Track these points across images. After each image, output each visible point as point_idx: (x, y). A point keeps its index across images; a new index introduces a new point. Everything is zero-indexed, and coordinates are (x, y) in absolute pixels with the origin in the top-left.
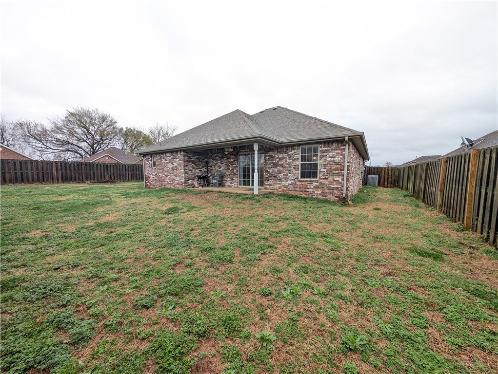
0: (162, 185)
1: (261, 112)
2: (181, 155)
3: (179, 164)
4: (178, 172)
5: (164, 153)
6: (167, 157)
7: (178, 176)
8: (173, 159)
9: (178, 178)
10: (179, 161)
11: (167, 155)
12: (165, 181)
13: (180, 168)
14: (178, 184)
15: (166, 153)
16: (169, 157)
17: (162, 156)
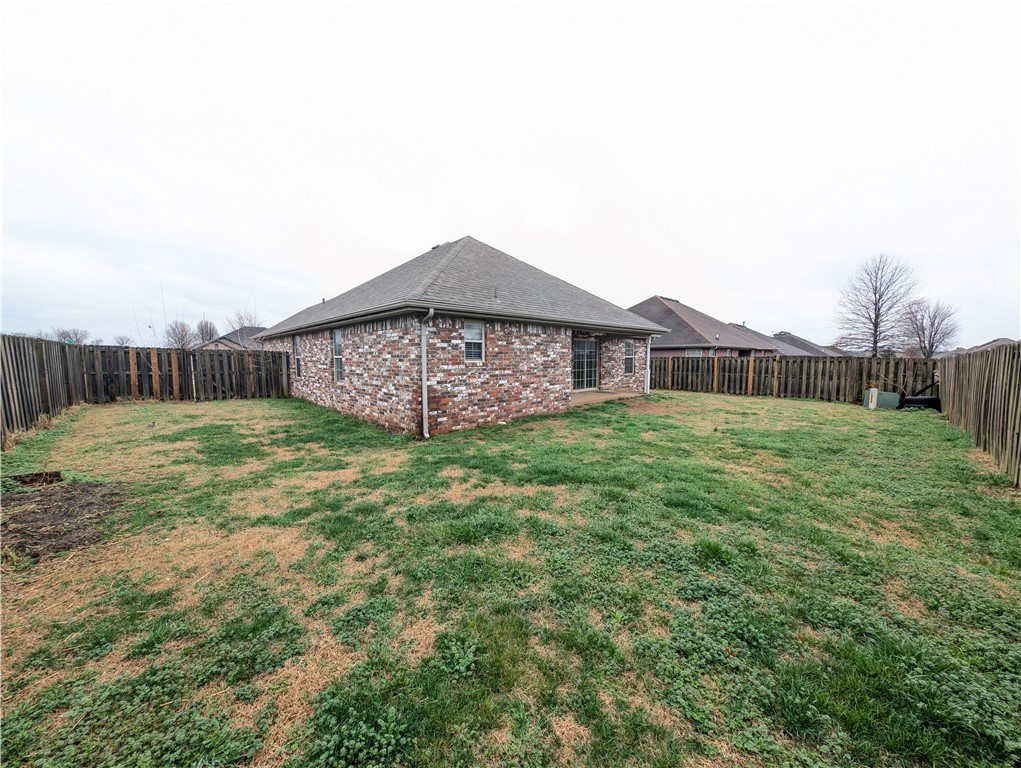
0: (508, 412)
1: (434, 248)
2: (565, 337)
3: (562, 356)
4: (558, 372)
5: (520, 323)
6: (530, 335)
7: (558, 382)
8: (547, 343)
9: (558, 387)
10: (562, 348)
11: (530, 330)
12: (520, 400)
13: (562, 364)
14: (556, 399)
15: (526, 324)
16: (537, 335)
17: (514, 330)
